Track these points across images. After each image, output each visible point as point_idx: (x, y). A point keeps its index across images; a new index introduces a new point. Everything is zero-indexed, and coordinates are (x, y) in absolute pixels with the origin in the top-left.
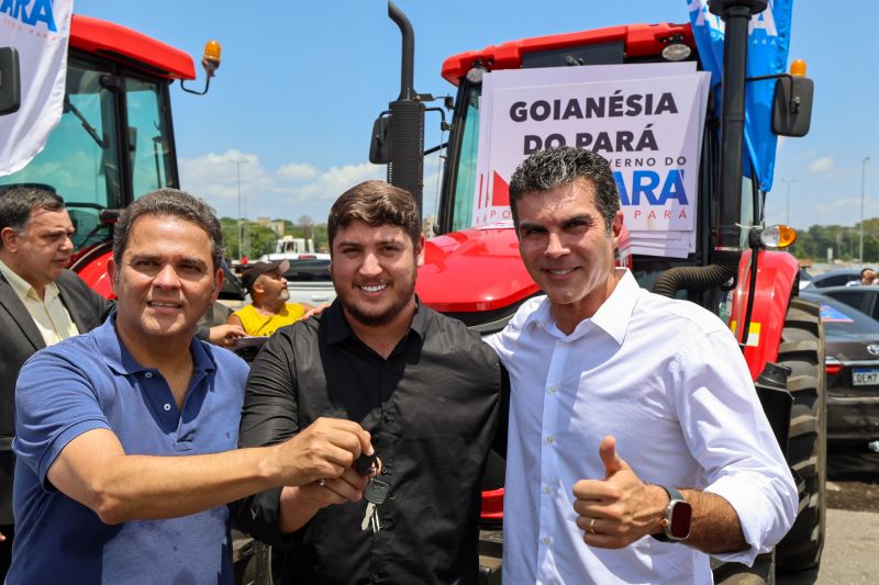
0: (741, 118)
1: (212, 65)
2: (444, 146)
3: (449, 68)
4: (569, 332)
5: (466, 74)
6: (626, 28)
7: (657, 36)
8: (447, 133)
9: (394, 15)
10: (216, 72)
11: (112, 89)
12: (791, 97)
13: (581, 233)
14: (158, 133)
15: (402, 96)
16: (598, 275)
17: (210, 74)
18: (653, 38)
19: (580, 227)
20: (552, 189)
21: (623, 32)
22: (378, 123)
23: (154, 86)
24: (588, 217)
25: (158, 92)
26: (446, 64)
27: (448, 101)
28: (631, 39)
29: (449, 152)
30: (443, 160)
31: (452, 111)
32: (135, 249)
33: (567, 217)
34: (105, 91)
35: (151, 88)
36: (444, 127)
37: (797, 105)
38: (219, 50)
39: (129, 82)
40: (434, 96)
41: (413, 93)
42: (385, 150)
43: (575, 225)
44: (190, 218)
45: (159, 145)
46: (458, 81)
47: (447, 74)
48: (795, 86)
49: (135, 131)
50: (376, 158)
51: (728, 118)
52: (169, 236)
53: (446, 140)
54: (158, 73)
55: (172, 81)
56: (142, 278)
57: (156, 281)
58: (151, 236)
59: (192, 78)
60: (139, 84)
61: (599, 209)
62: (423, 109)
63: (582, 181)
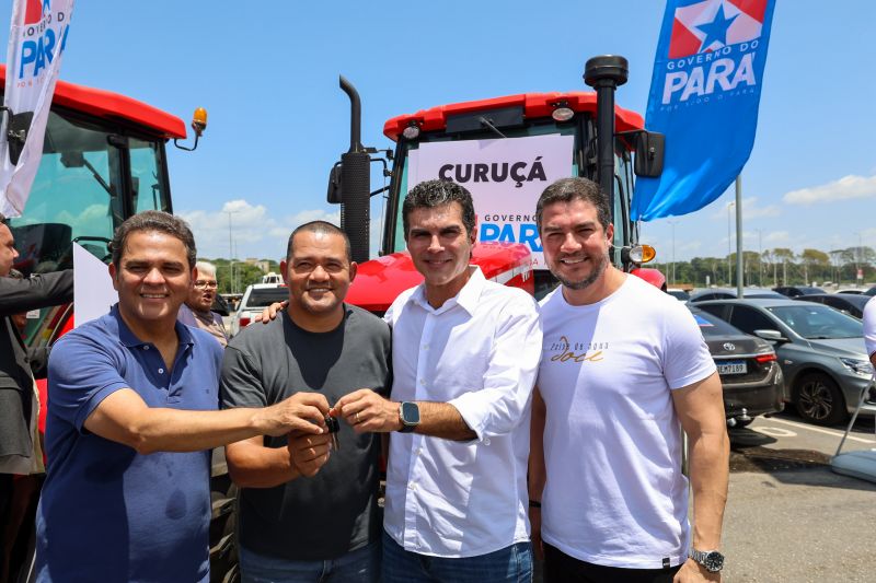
0: (610, 163)
1: (200, 127)
2: (386, 189)
3: (390, 127)
4: (436, 308)
5: (403, 132)
6: (525, 96)
7: (547, 101)
8: (389, 178)
9: (344, 86)
10: (203, 132)
11: (117, 146)
12: (648, 148)
13: (454, 238)
14: (156, 182)
15: (352, 149)
16: (461, 268)
17: (199, 134)
18: (544, 103)
19: (451, 234)
20: (436, 206)
21: (522, 99)
22: (333, 171)
23: (153, 144)
24: (458, 227)
25: (156, 149)
26: (387, 124)
27: (389, 153)
28: (528, 104)
29: (390, 194)
30: (386, 200)
31: (392, 161)
32: (128, 257)
33: (445, 227)
34: (113, 149)
35: (150, 146)
36: (386, 173)
37: (652, 154)
38: (206, 115)
39: (132, 141)
40: (378, 149)
41: (361, 147)
42: (339, 192)
43: (448, 232)
44: (168, 232)
45: (157, 192)
46: (396, 138)
47: (387, 132)
48: (651, 140)
49: (137, 179)
50: (332, 199)
51: (603, 164)
52: (154, 247)
53: (388, 184)
54: (156, 133)
55: (167, 140)
56: (135, 277)
57: (146, 279)
58: (140, 247)
59: (184, 137)
60: (140, 143)
61: (465, 224)
62: (367, 160)
63: (454, 203)
